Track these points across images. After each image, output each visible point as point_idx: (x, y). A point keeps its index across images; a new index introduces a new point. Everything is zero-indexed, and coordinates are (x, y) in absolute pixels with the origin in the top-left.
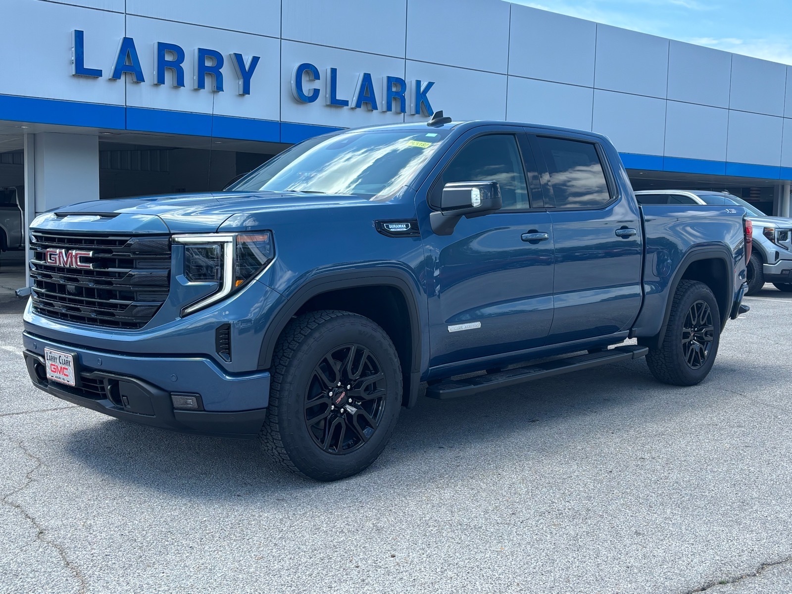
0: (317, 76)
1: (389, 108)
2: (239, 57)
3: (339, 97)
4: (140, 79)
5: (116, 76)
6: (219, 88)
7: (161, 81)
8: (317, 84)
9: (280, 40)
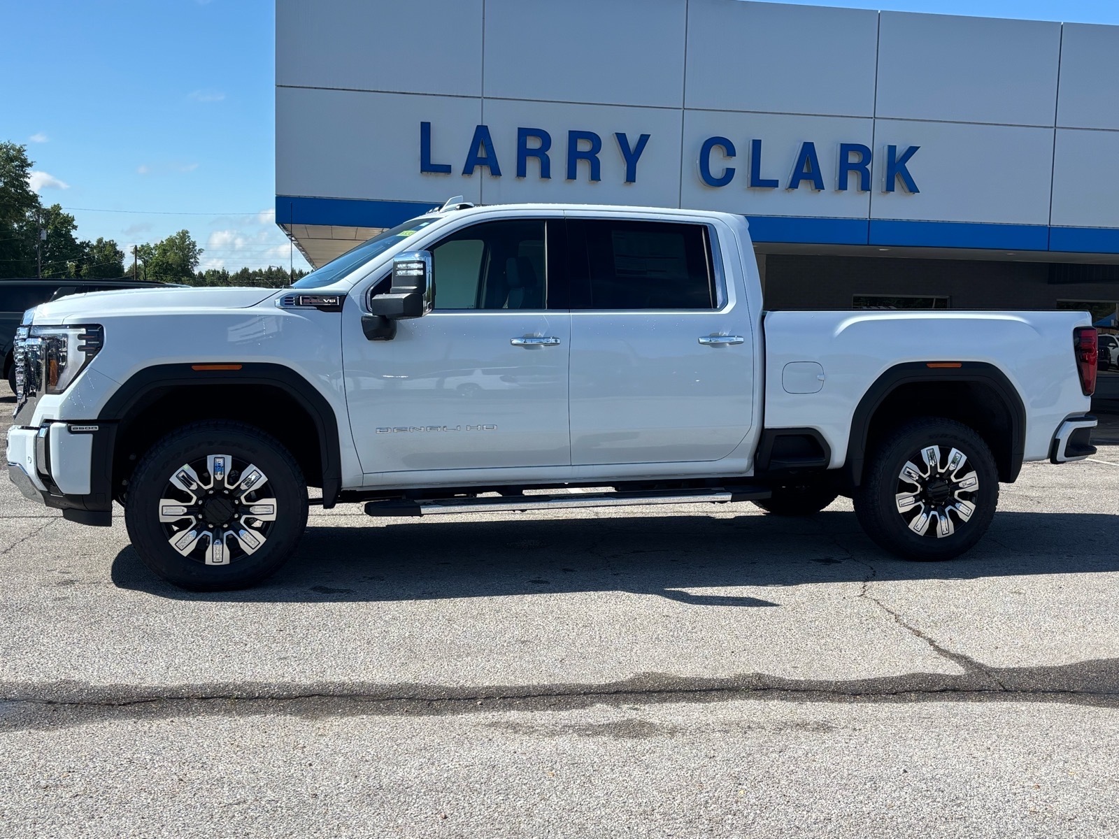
0: (730, 151)
1: (843, 186)
2: (621, 138)
3: (764, 175)
4: (496, 172)
5: (468, 170)
6: (595, 176)
7: (521, 172)
8: (731, 163)
9: (682, 111)
